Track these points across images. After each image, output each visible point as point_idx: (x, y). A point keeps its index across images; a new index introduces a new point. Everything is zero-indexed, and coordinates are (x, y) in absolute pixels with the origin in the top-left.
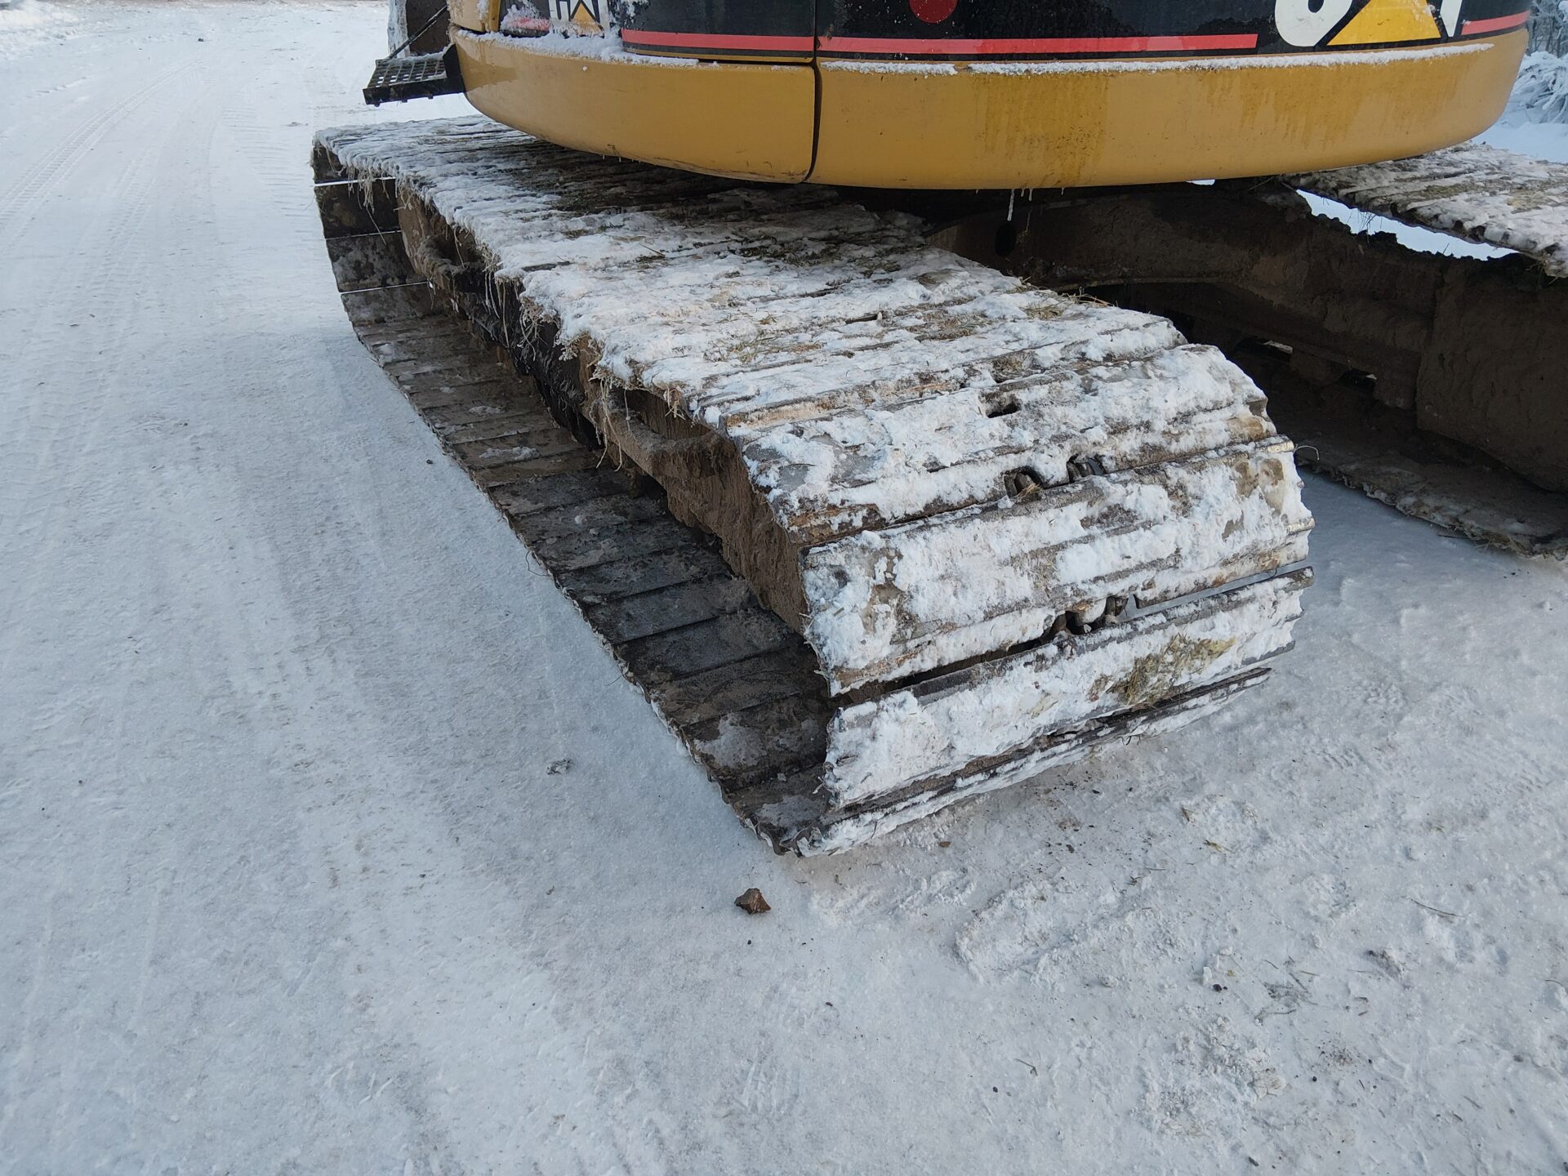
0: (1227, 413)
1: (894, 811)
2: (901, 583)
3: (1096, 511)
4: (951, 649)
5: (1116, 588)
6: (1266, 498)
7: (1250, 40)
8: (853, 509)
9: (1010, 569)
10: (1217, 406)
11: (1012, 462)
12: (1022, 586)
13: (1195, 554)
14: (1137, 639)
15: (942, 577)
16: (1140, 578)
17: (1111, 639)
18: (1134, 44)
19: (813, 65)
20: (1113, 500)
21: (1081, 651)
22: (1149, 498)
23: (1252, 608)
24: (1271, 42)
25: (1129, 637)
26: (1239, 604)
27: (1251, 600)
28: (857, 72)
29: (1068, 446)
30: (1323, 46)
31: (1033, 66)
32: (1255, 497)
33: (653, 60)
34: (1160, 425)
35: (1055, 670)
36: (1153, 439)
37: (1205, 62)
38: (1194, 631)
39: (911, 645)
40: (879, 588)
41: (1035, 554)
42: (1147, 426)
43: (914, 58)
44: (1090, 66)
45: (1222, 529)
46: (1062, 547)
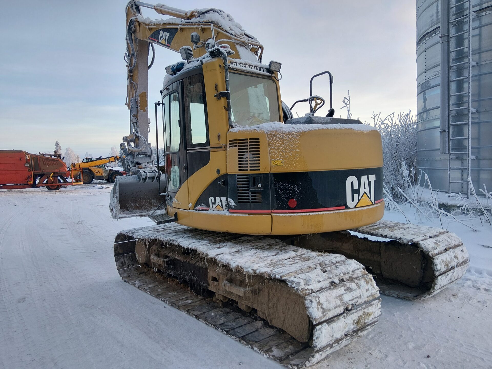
0: (360, 270)
1: (324, 352)
2: (321, 302)
3: (346, 288)
4: (330, 315)
5: (353, 302)
6: (371, 284)
7: (344, 207)
8: (309, 290)
9: (336, 299)
10: (358, 269)
11: (330, 280)
12: (339, 303)
13: (363, 296)
14: (358, 312)
15: (326, 301)
16: (356, 300)
17: (354, 312)
18: (326, 209)
19: (271, 215)
20: (348, 286)
21: (350, 315)
22: (353, 285)
23: (374, 306)
24: (347, 207)
25: (357, 312)
26: (372, 305)
27: (373, 304)
28: (280, 216)
29: (338, 277)
30: (355, 207)
31: (310, 214)
32: (369, 285)
33: (238, 215)
34: (351, 273)
35: (347, 318)
36: (350, 275)
37: (338, 211)
38: (366, 310)
39: (325, 314)
40: (318, 303)
41: (339, 296)
42: (349, 273)
43: (290, 213)
44: (320, 213)
45: (366, 291)
46: (342, 295)
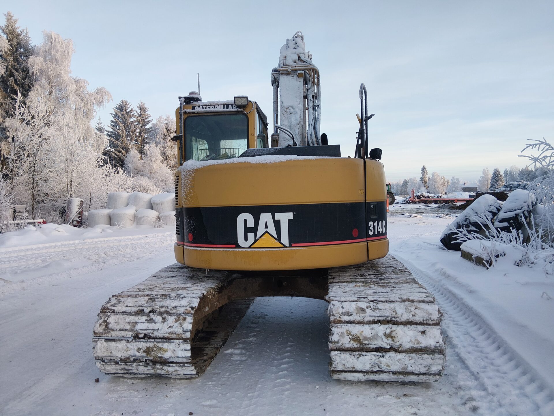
0: (185, 308)
2: (108, 321)
3: (148, 319)
4: (114, 334)
5: (145, 332)
6: (180, 324)
7: (234, 246)
8: (111, 310)
9: (127, 324)
10: (184, 307)
11: (141, 308)
12: (128, 327)
13: (161, 330)
14: (147, 343)
15: (116, 322)
16: (149, 331)
17: (142, 341)
18: (215, 246)
20: (152, 317)
21: (136, 342)
22: (159, 319)
23: (173, 344)
24: (238, 246)
25: (146, 342)
26: (170, 342)
27: (173, 342)
29: (151, 308)
31: (201, 249)
32: (178, 323)
34: (170, 308)
35: (131, 344)
36: (168, 310)
37: (226, 249)
38: (160, 345)
39: (106, 331)
40: (104, 321)
41: (132, 323)
42: (168, 307)
43: (189, 246)
44: (208, 249)
45: (168, 327)
46: (138, 323)
